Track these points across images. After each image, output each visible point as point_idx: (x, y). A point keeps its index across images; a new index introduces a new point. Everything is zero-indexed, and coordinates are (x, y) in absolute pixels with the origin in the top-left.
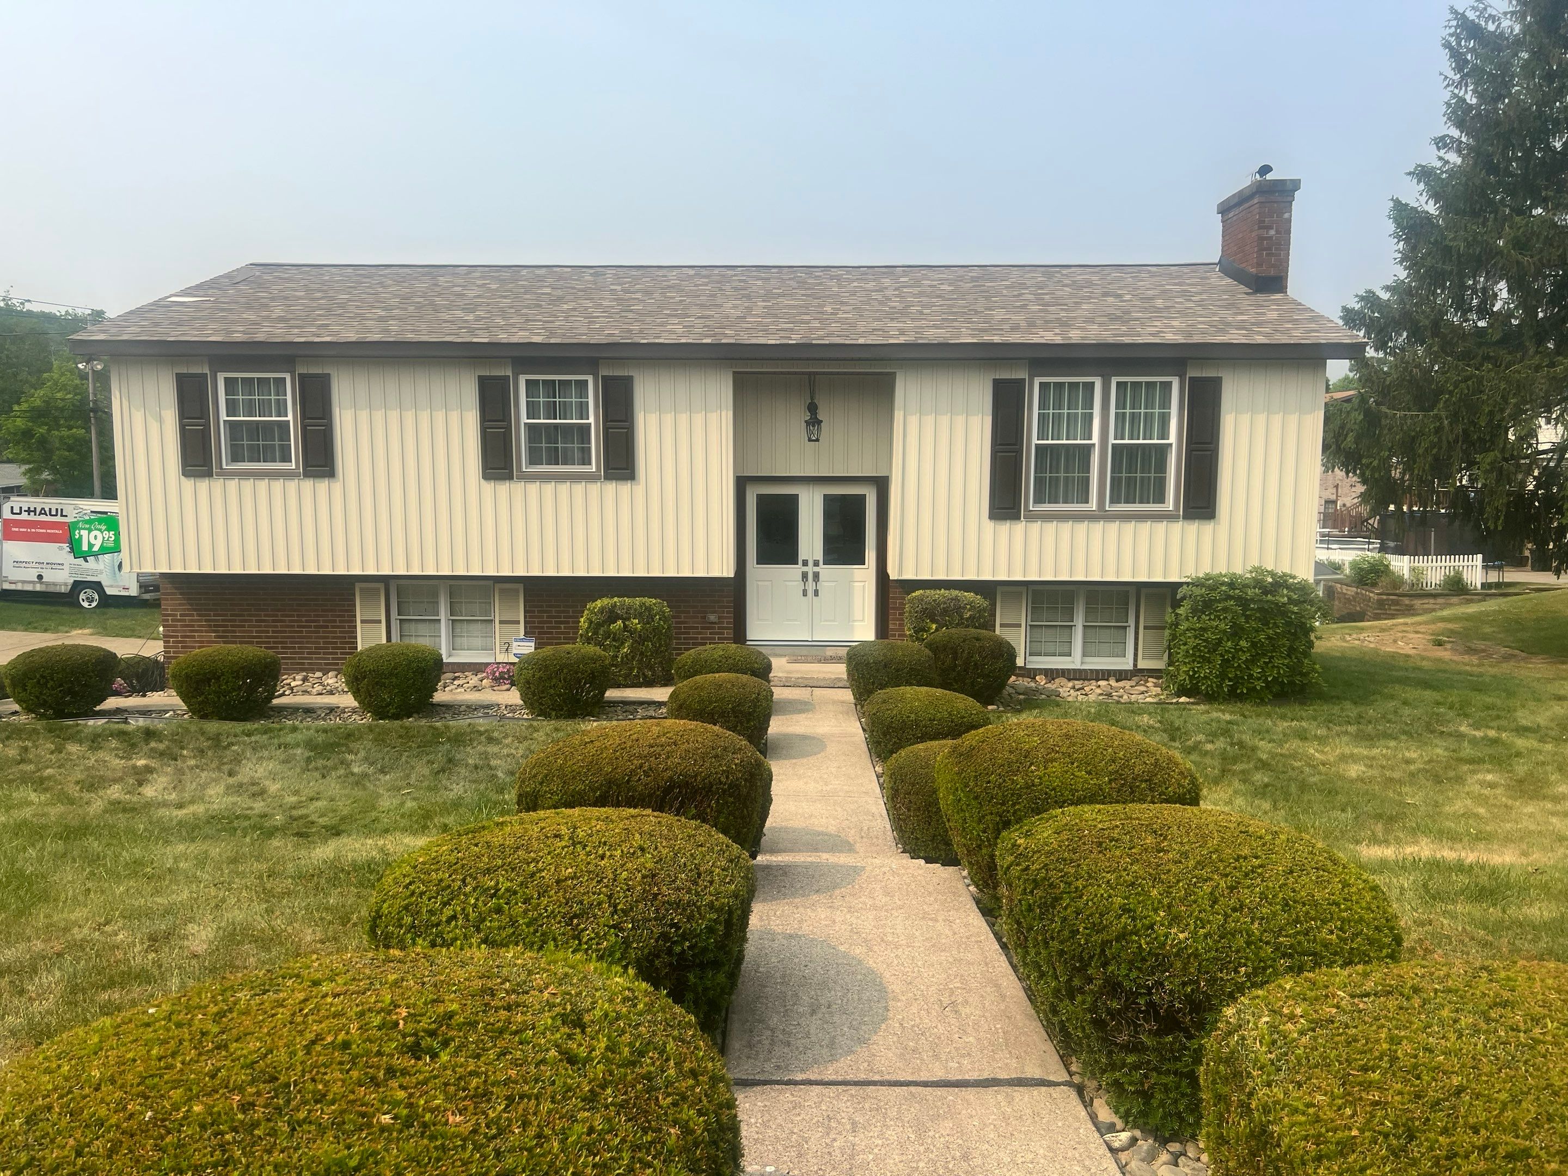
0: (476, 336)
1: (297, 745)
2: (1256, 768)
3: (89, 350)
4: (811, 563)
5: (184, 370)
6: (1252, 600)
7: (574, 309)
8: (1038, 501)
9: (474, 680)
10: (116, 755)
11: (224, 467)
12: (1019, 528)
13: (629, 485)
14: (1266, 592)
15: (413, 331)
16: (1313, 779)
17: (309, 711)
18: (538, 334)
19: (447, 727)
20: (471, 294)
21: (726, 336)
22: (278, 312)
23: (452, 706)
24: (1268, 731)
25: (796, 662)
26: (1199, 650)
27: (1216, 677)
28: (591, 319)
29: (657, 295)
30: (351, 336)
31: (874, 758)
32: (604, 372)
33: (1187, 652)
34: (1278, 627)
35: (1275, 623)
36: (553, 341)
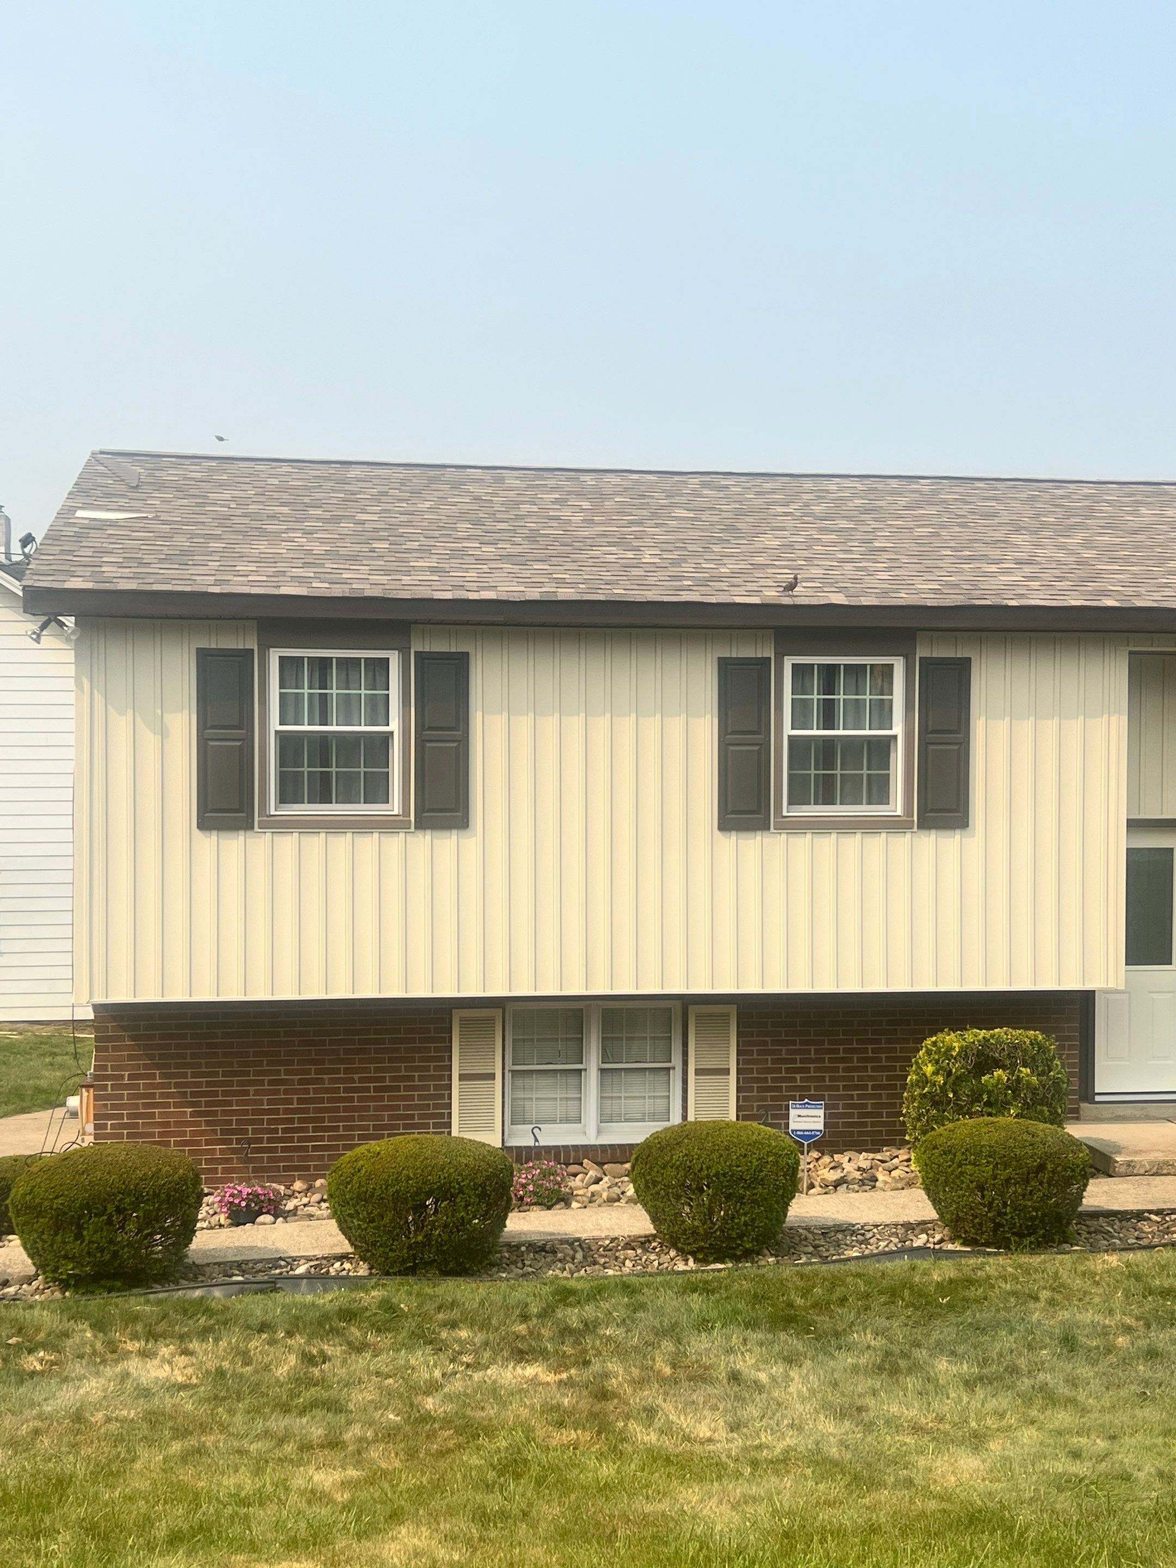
5: (212, 643)
11: (272, 812)
13: (958, 837)
32: (922, 651)
36: (865, 601)
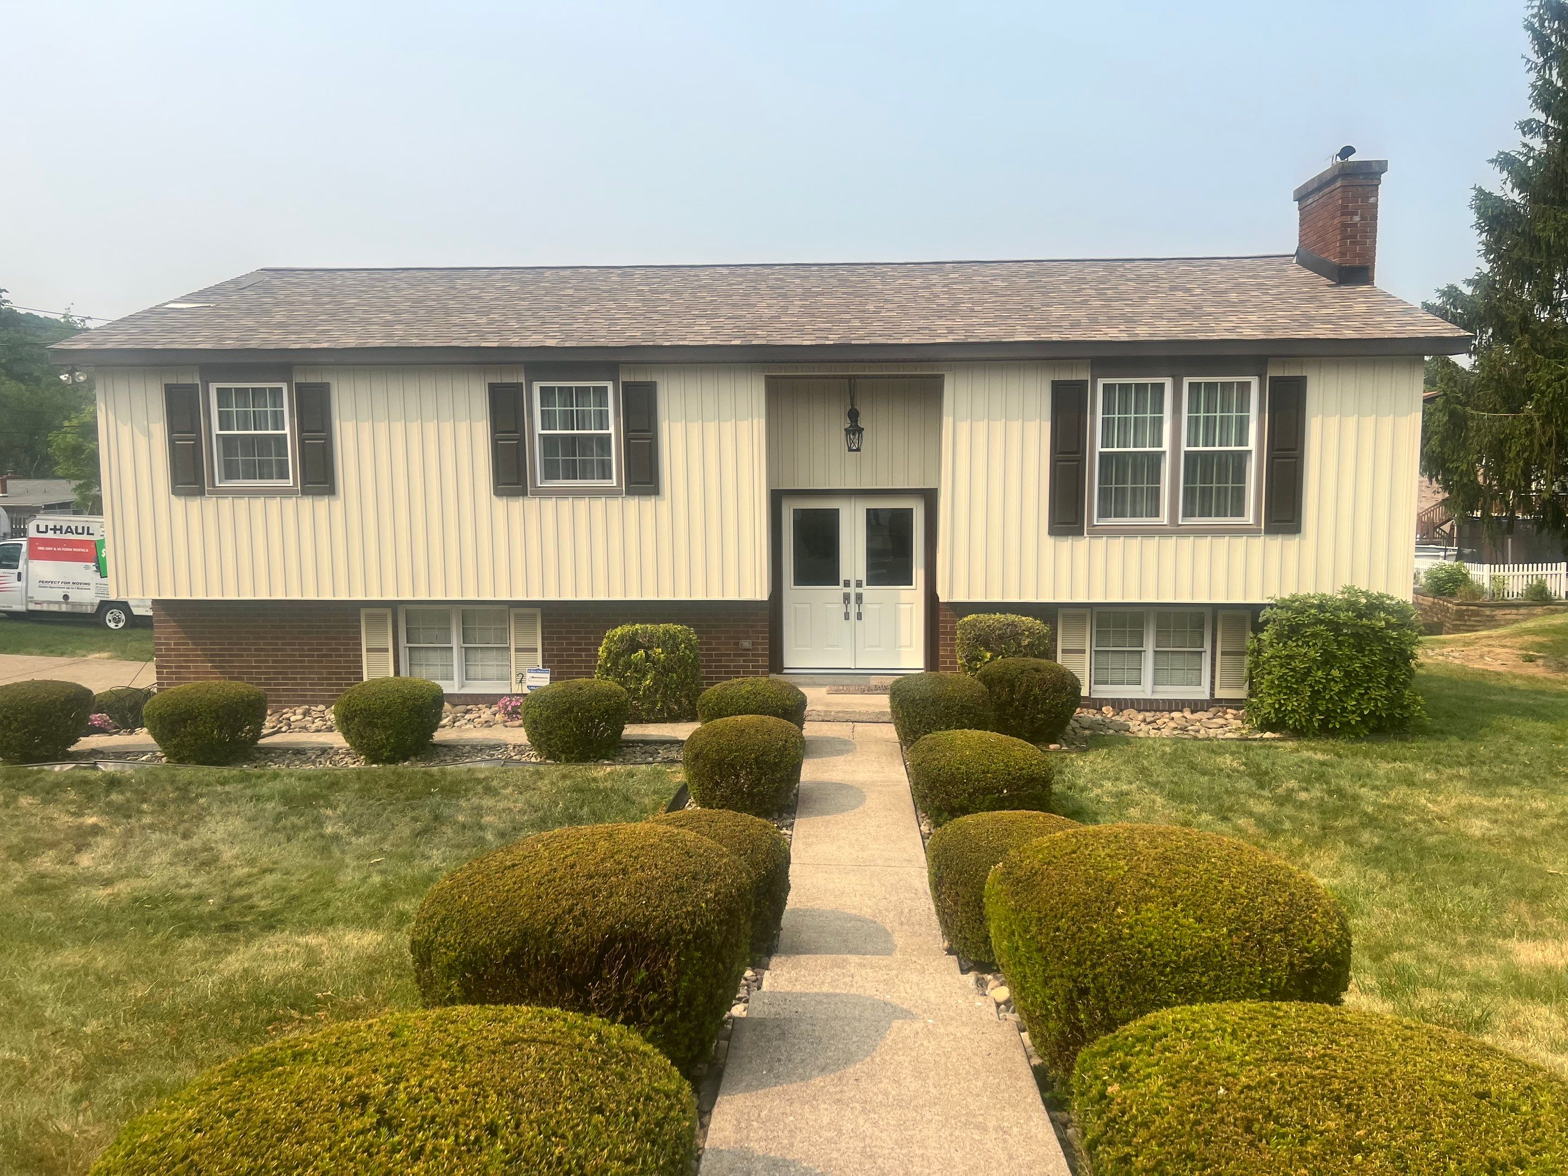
0: (486, 340)
1: (270, 798)
2: (1363, 825)
3: (74, 360)
4: (853, 584)
5: (173, 381)
6: (1345, 624)
7: (596, 311)
8: (1102, 514)
9: (486, 714)
10: (68, 812)
11: (217, 484)
12: (1082, 544)
13: (654, 500)
14: (1360, 616)
15: (418, 336)
16: (1432, 840)
17: (299, 752)
18: (554, 337)
19: (443, 773)
20: (487, 296)
21: (757, 336)
22: (279, 318)
23: (455, 747)
24: (1369, 775)
25: (837, 692)
26: (1286, 680)
27: (1305, 710)
28: (613, 320)
29: (686, 295)
30: (351, 342)
31: (919, 812)
32: (624, 377)
33: (1272, 682)
34: (1375, 655)
35: (1371, 650)
36: (567, 344)
